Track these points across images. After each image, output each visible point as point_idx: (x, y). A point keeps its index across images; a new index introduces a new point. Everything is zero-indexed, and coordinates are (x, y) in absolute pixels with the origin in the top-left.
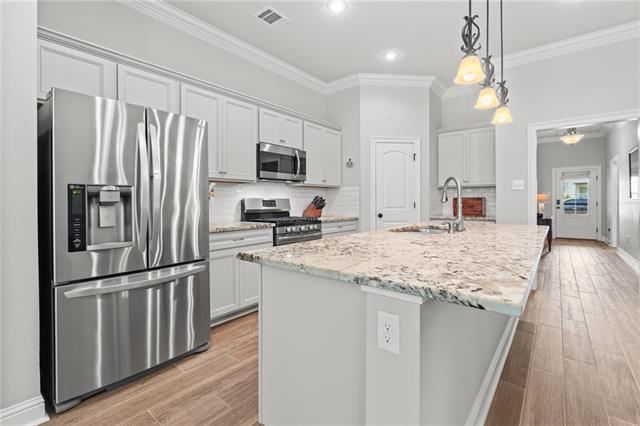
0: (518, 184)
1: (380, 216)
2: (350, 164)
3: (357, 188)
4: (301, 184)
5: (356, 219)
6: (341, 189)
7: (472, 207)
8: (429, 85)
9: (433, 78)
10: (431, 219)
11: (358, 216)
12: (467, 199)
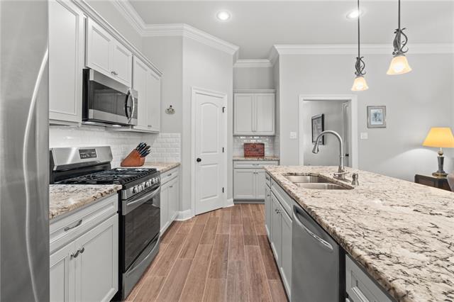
0: (293, 135)
1: (199, 160)
2: (171, 111)
3: (179, 134)
4: (130, 129)
5: (178, 165)
6: (160, 134)
7: (257, 150)
8: (233, 53)
9: (237, 48)
10: (233, 160)
11: (179, 162)
12: (255, 144)
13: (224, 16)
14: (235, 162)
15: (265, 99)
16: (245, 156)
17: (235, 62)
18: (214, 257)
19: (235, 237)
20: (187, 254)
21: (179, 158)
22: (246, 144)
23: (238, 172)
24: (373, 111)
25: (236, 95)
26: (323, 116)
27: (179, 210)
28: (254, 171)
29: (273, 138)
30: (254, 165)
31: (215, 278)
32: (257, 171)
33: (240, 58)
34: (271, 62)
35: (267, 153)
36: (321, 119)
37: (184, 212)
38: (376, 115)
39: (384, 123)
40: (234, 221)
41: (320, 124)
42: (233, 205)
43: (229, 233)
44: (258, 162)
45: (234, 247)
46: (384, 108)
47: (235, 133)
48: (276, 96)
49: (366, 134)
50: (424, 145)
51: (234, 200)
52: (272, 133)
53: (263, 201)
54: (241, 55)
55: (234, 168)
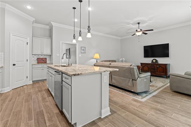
0: (58, 55)
3: (3, 53)
5: (2, 67)
7: (44, 60)
8: (32, 21)
9: (34, 19)
10: (32, 65)
11: (3, 65)
12: (42, 58)
13: (29, 7)
14: (33, 65)
15: (47, 41)
16: (38, 63)
17: (33, 24)
18: (26, 98)
19: (34, 91)
20: (12, 101)
21: (3, 64)
22: (38, 58)
23: (34, 69)
24: (82, 48)
25: (33, 37)
26: (70, 48)
27: (3, 88)
28: (42, 68)
29: (50, 56)
30: (42, 66)
31: (27, 102)
32: (43, 68)
33: (35, 23)
34: (50, 27)
35: (48, 62)
36: (69, 50)
37: (5, 88)
38: (83, 49)
39: (85, 52)
40: (33, 88)
41: (69, 52)
42: (32, 83)
43: (32, 91)
44: (44, 65)
45: (34, 94)
46: (85, 47)
47: (33, 54)
48: (51, 40)
49: (80, 55)
50: (94, 58)
51: (33, 81)
52: (50, 54)
53: (46, 80)
54: (36, 22)
55: (32, 68)
